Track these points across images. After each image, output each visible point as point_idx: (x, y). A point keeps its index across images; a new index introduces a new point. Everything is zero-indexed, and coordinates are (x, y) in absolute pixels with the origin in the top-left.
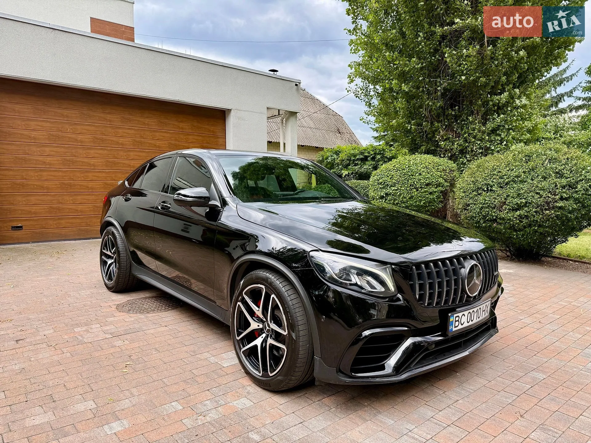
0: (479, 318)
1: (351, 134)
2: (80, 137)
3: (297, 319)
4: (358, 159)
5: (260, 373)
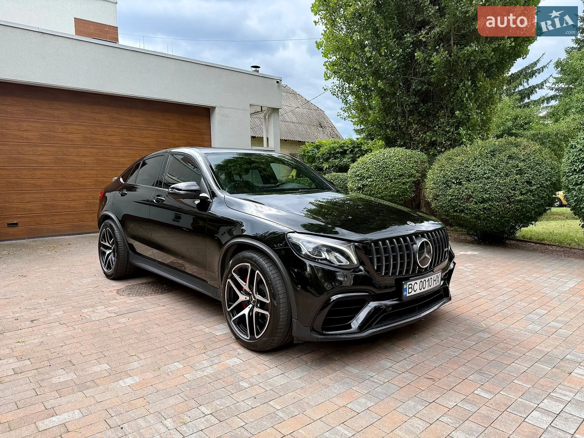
0: (430, 286)
1: (333, 128)
2: (70, 137)
3: (278, 289)
4: (338, 153)
5: (248, 337)
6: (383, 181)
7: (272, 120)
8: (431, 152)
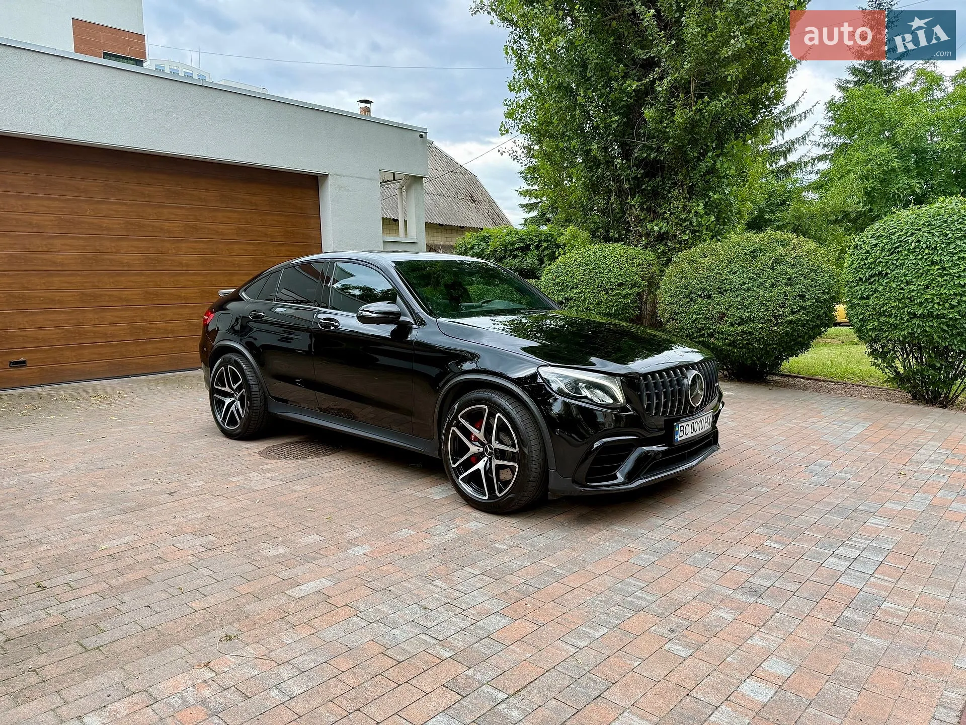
0: (702, 429)
1: (491, 203)
2: (105, 222)
3: (527, 435)
4: (517, 249)
5: (486, 496)
6: (594, 293)
7: (413, 193)
8: (659, 249)
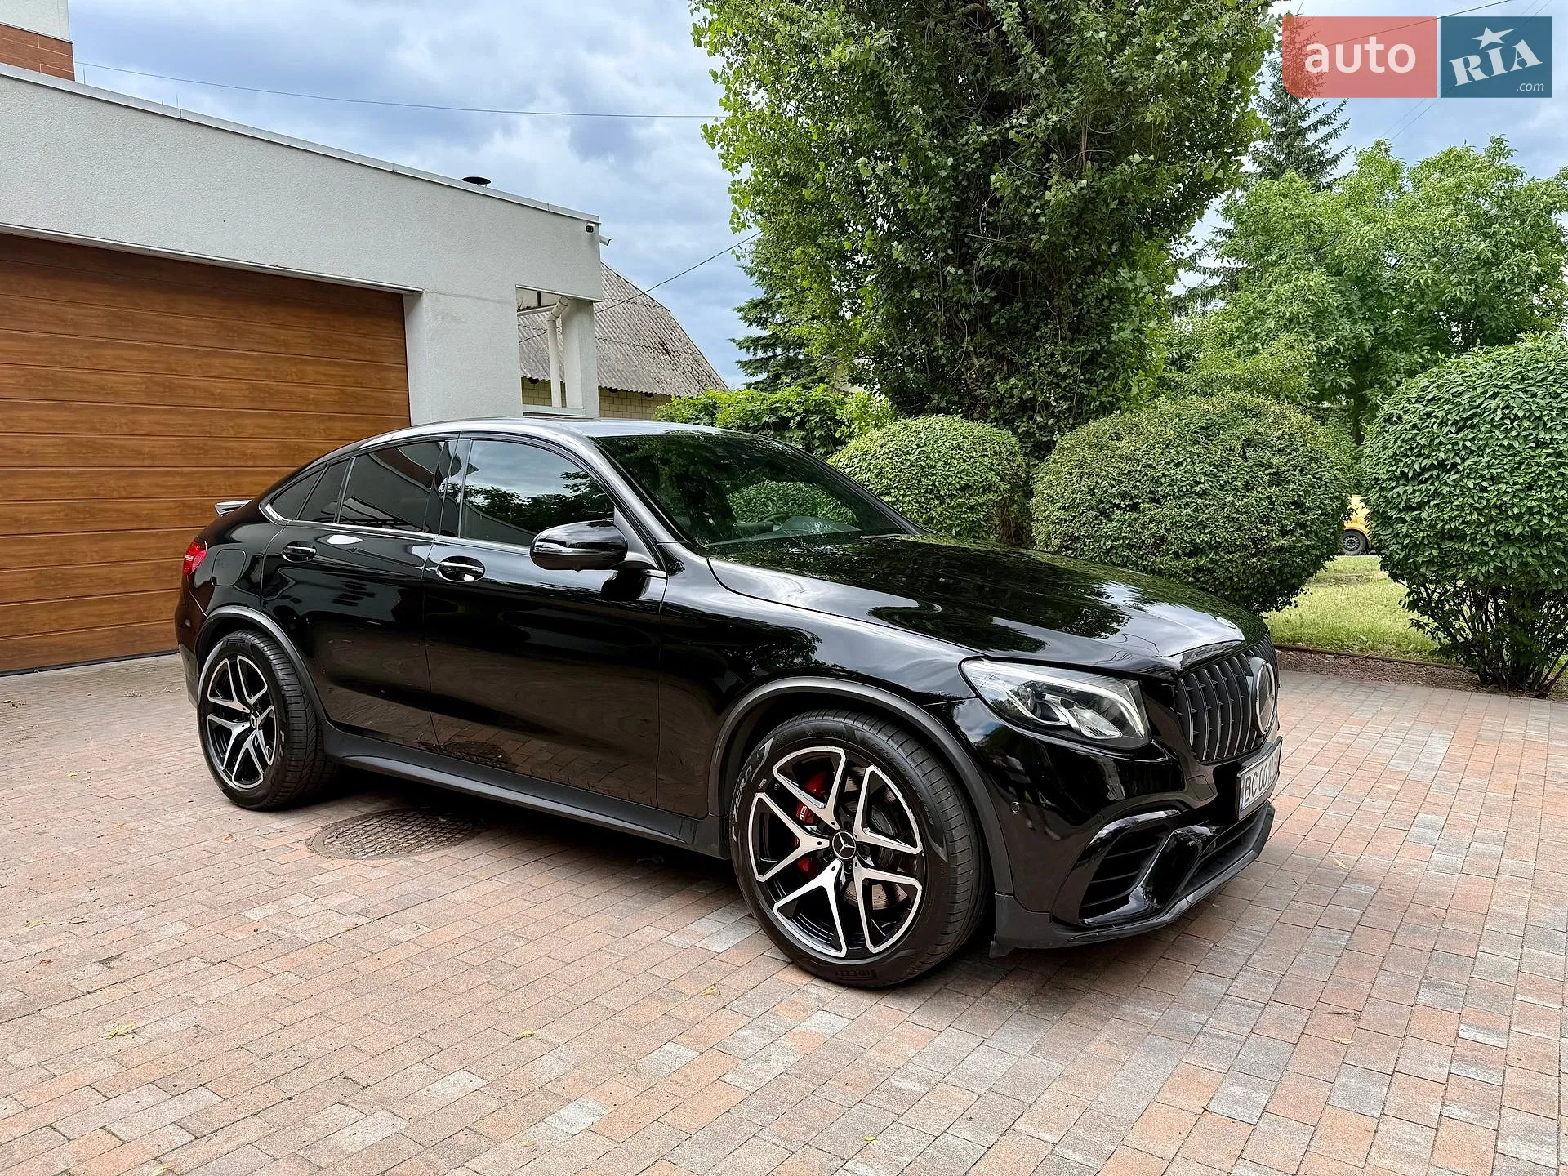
0: (1270, 779)
1: (695, 354)
3: (945, 815)
4: (767, 426)
5: (841, 950)
6: (919, 503)
7: (575, 330)
8: (1018, 427)
